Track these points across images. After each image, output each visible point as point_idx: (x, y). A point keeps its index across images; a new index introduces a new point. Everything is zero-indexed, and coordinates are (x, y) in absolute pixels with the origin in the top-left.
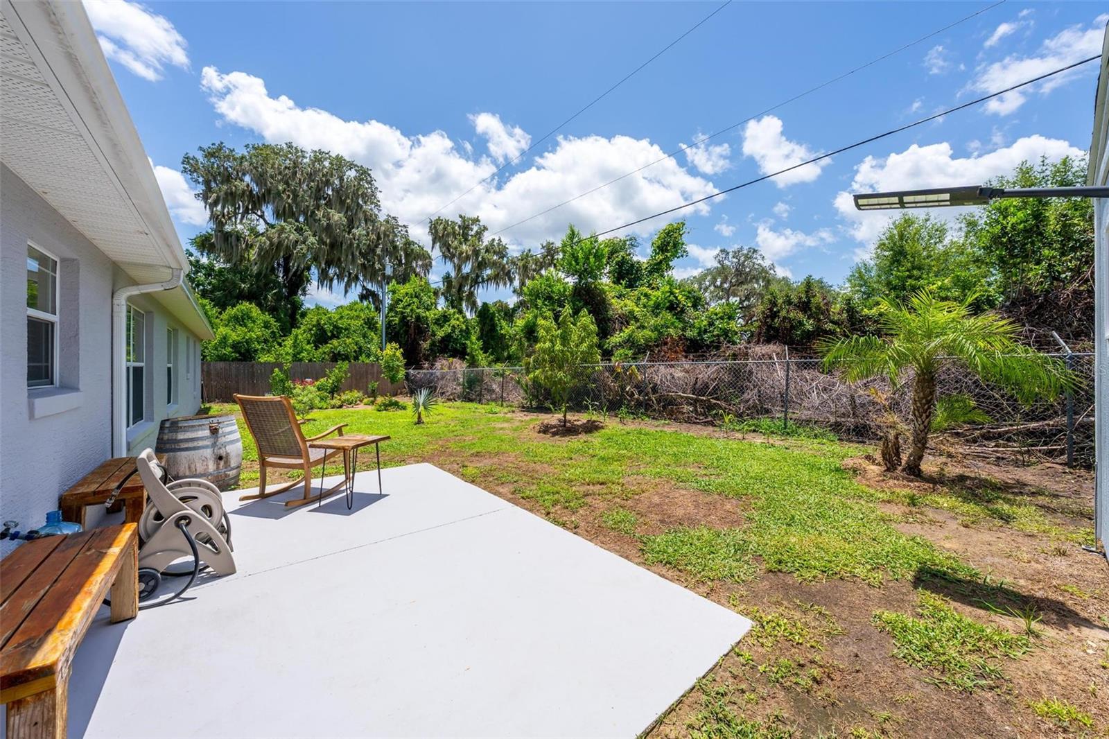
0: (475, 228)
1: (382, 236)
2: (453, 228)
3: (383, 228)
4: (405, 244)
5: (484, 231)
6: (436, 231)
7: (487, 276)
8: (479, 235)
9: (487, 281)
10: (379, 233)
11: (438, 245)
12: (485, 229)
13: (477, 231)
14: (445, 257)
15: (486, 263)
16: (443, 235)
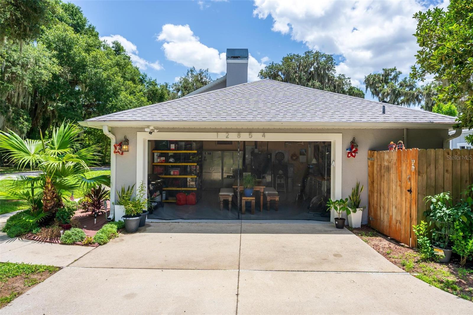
0: (393, 74)
1: (337, 87)
2: (379, 78)
3: (337, 83)
4: (349, 89)
5: (399, 74)
6: (369, 82)
7: (401, 100)
8: (395, 78)
9: (401, 103)
10: (335, 85)
11: (369, 89)
12: (400, 73)
13: (394, 76)
14: (373, 93)
15: (400, 94)
16: (373, 83)
